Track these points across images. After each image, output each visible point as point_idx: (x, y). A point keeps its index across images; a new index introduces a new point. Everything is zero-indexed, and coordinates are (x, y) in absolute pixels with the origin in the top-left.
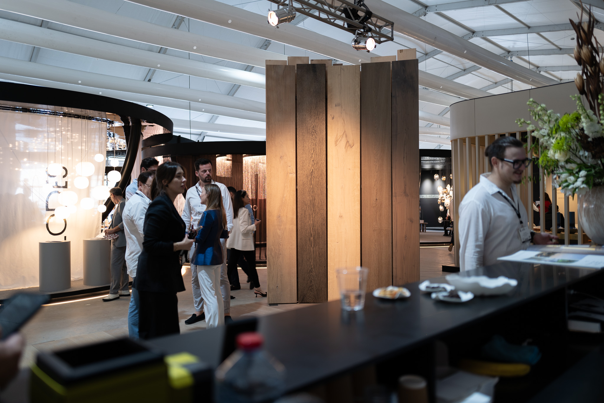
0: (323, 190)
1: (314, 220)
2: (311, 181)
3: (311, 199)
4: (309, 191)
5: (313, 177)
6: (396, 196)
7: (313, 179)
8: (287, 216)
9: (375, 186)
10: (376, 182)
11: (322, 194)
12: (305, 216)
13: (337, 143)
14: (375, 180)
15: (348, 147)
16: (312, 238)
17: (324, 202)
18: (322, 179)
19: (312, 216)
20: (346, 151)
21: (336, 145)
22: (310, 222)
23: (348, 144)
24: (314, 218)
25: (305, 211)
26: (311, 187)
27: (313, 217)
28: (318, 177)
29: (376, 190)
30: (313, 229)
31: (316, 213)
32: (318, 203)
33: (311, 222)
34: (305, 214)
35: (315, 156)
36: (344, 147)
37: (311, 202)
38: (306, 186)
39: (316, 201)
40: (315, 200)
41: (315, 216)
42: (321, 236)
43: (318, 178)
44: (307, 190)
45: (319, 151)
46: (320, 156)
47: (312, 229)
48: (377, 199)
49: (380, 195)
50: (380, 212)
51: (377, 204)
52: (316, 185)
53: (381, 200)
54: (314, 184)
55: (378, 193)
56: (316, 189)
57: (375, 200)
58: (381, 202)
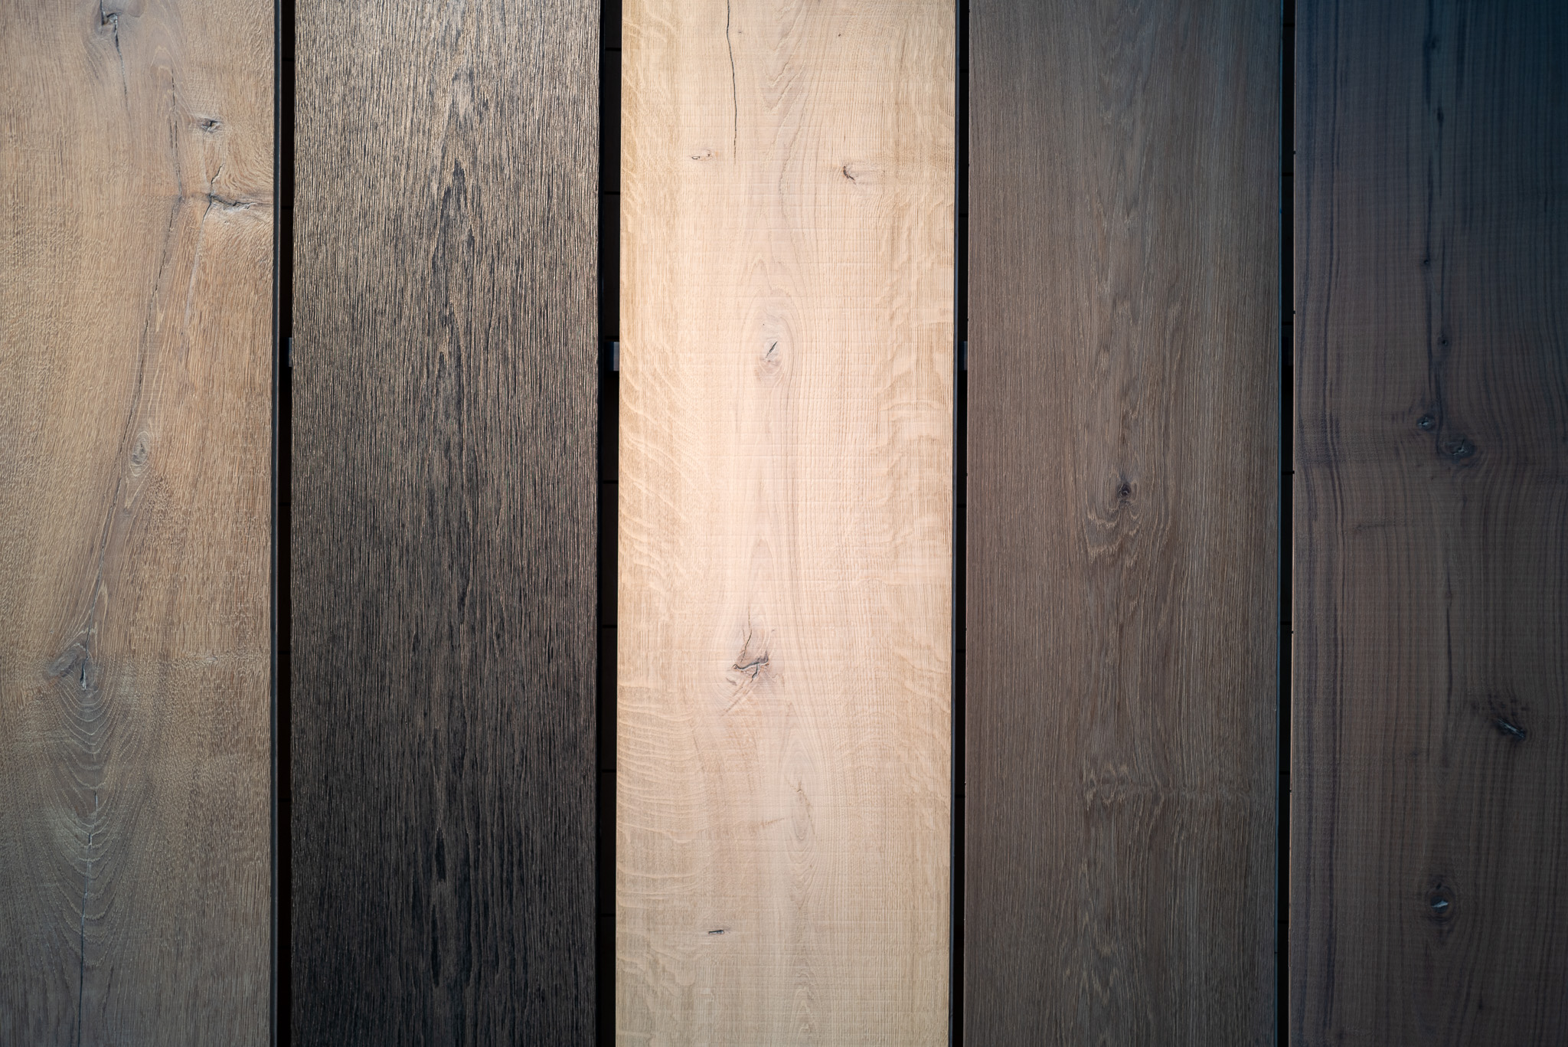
0: (566, 383)
1: (472, 698)
2: (442, 290)
3: (439, 474)
4: (414, 393)
5: (462, 251)
6: (1330, 460)
7: (458, 269)
8: (165, 656)
9: (1105, 347)
10: (1124, 308)
11: (552, 430)
12: (366, 661)
14: (1107, 289)
16: (443, 890)
17: (579, 512)
18: (552, 266)
19: (444, 652)
22: (420, 721)
24: (471, 671)
25: (367, 604)
26: (444, 349)
27: (453, 669)
28: (514, 249)
29: (1124, 393)
30: (451, 791)
31: (491, 627)
32: (516, 523)
33: (439, 723)
34: (369, 633)
37: (431, 514)
38: (384, 335)
39: (491, 504)
40: (475, 485)
41: (474, 660)
42: (536, 868)
43: (519, 264)
44: (402, 380)
46: (536, 33)
47: (441, 795)
48: (1125, 490)
49: (1166, 445)
50: (1163, 618)
51: (1127, 535)
52: (492, 326)
53: (1172, 492)
54: (469, 323)
55: (1137, 420)
56: (494, 377)
57: (1105, 494)
58: (1167, 515)
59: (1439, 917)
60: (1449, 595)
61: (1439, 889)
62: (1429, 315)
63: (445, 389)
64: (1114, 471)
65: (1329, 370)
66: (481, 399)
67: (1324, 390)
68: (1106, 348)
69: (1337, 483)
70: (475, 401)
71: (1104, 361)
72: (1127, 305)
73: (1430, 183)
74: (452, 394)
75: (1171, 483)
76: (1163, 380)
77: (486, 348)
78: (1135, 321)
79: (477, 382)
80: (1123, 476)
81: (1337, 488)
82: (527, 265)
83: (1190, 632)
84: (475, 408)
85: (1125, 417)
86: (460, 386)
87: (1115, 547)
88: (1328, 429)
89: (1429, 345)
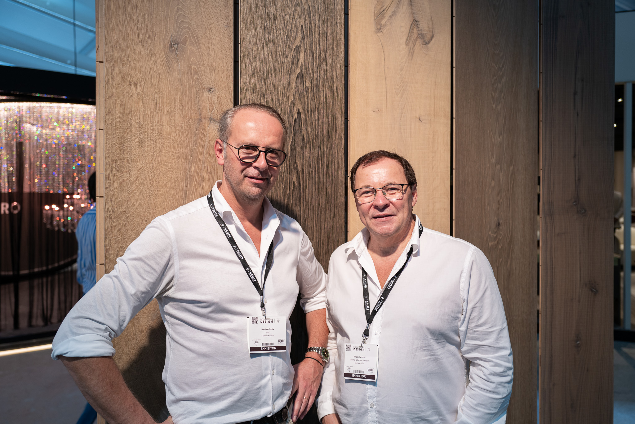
6: (551, 214)
10: (498, 167)
13: (383, 22)
14: (494, 161)
15: (416, 40)
20: (411, 54)
21: (379, 30)
23: (415, 31)
29: (498, 194)
35: (310, 58)
36: (404, 39)
45: (323, 43)
46: (324, 63)
48: (499, 224)
49: (509, 210)
50: (509, 264)
51: (499, 239)
52: (311, 171)
53: (511, 225)
54: (303, 170)
55: (502, 202)
56: (311, 190)
57: (494, 226)
58: (509, 232)
59: (578, 346)
60: (580, 253)
61: (578, 338)
62: (575, 172)
63: (295, 195)
64: (496, 218)
65: (551, 187)
66: (307, 198)
67: (550, 193)
68: (493, 179)
69: (553, 221)
70: (306, 199)
71: (493, 183)
72: (499, 166)
73: (576, 133)
74: (298, 196)
75: (511, 222)
76: (509, 190)
77: (309, 179)
78: (501, 171)
79: (306, 191)
80: (498, 220)
81: (553, 222)
82: (322, 148)
83: (516, 268)
84: (305, 201)
85: (499, 201)
86: (300, 193)
87: (496, 242)
88: (551, 205)
89: (575, 180)
